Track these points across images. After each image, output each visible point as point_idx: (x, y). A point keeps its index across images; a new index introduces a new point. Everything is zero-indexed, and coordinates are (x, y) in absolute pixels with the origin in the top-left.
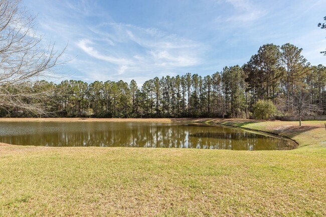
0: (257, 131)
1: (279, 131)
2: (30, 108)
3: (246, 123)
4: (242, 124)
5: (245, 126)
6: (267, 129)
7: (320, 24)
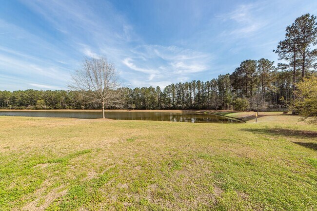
2: (117, 106)
5: (227, 115)
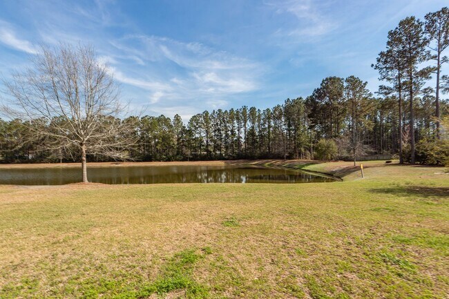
0: (316, 172)
1: (335, 172)
3: (308, 165)
4: (303, 166)
6: (326, 170)
7: (373, 65)
